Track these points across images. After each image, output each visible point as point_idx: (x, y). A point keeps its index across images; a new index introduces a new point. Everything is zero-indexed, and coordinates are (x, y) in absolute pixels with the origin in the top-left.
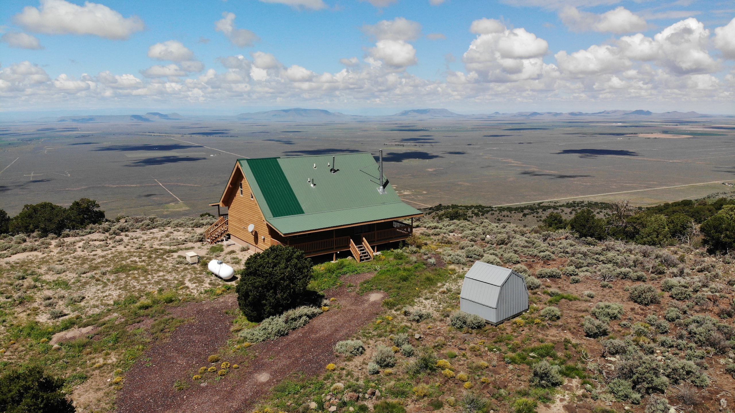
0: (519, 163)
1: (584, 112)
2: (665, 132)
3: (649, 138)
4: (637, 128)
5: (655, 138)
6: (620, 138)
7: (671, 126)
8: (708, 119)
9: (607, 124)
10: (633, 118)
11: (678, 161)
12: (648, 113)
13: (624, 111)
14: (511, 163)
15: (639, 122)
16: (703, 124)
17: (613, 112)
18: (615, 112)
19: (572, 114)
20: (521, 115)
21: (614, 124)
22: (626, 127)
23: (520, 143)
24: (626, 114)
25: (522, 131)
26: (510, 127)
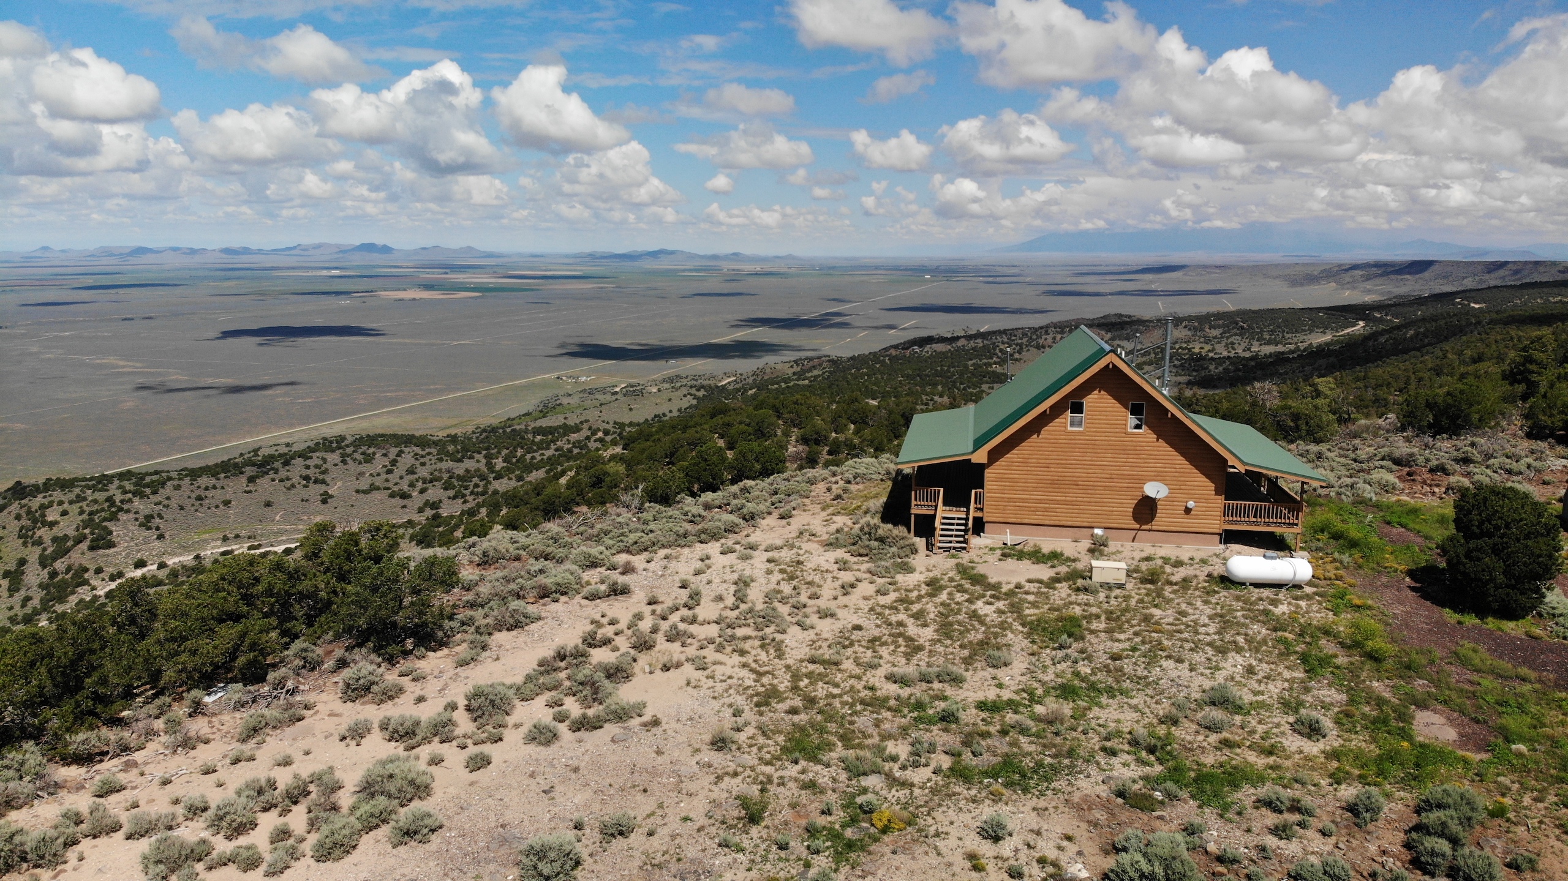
0: (138, 365)
1: (254, 247)
2: (429, 287)
3: (401, 300)
4: (374, 280)
5: (414, 299)
6: (344, 302)
7: (435, 275)
8: (499, 261)
9: (310, 273)
10: (358, 259)
11: (467, 342)
12: (386, 249)
13: (337, 246)
14: (117, 367)
15: (374, 267)
16: (493, 270)
17: (314, 248)
18: (318, 246)
19: (227, 251)
20: (108, 253)
21: (325, 273)
22: (349, 277)
23: (125, 319)
24: (344, 251)
25: (121, 291)
26: (90, 281)
